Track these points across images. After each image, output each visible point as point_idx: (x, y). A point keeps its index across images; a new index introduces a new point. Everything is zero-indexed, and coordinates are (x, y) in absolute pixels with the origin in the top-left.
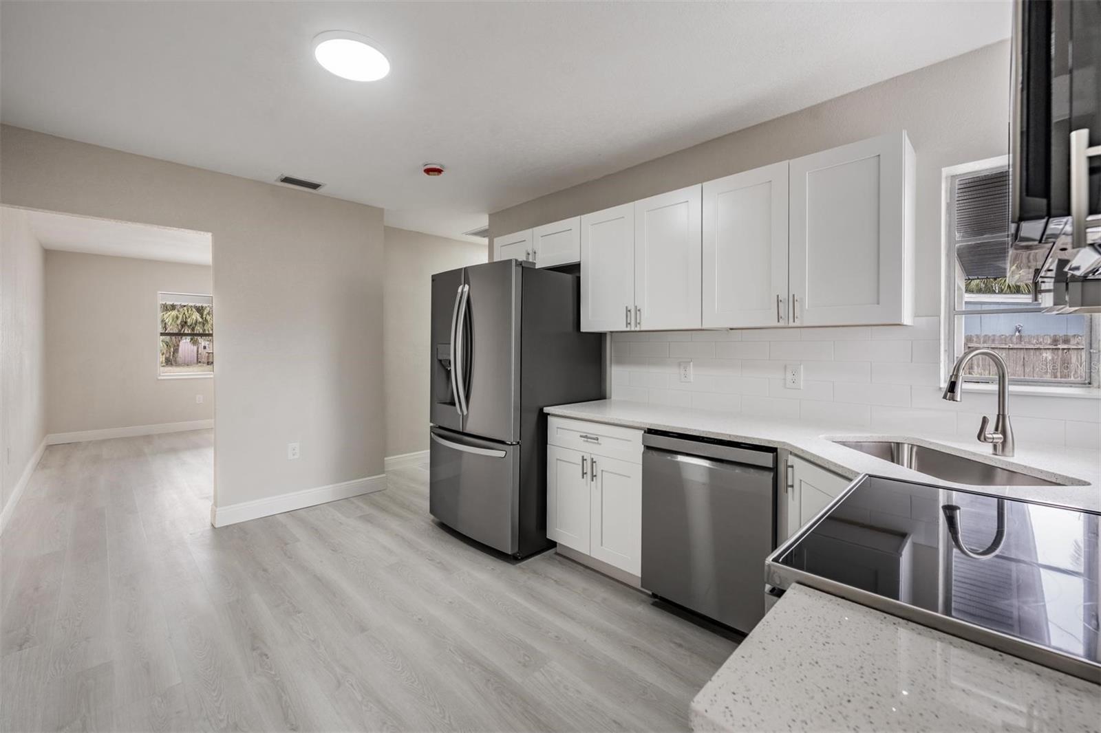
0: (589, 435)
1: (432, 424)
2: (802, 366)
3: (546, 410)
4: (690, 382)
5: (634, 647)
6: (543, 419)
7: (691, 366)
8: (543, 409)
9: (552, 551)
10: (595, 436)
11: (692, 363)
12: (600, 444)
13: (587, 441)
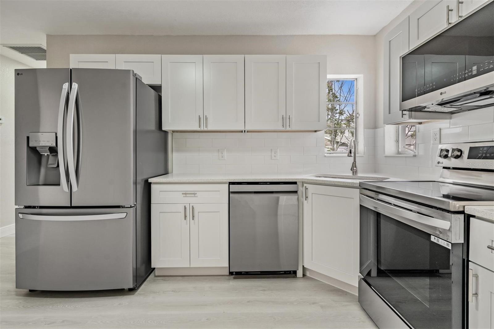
0: (187, 192)
1: (17, 207)
2: (278, 150)
3: (150, 180)
4: (225, 160)
5: (248, 302)
6: (148, 186)
7: (225, 151)
8: (148, 180)
9: (152, 276)
10: (193, 192)
11: (225, 150)
12: (197, 196)
13: (186, 196)
